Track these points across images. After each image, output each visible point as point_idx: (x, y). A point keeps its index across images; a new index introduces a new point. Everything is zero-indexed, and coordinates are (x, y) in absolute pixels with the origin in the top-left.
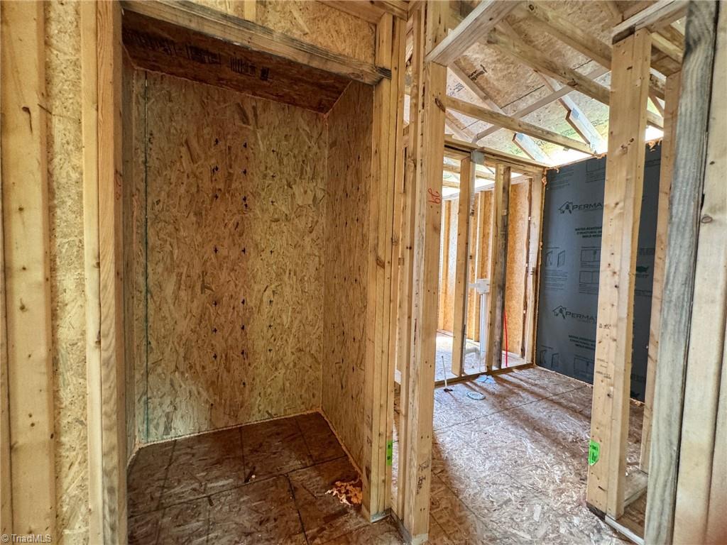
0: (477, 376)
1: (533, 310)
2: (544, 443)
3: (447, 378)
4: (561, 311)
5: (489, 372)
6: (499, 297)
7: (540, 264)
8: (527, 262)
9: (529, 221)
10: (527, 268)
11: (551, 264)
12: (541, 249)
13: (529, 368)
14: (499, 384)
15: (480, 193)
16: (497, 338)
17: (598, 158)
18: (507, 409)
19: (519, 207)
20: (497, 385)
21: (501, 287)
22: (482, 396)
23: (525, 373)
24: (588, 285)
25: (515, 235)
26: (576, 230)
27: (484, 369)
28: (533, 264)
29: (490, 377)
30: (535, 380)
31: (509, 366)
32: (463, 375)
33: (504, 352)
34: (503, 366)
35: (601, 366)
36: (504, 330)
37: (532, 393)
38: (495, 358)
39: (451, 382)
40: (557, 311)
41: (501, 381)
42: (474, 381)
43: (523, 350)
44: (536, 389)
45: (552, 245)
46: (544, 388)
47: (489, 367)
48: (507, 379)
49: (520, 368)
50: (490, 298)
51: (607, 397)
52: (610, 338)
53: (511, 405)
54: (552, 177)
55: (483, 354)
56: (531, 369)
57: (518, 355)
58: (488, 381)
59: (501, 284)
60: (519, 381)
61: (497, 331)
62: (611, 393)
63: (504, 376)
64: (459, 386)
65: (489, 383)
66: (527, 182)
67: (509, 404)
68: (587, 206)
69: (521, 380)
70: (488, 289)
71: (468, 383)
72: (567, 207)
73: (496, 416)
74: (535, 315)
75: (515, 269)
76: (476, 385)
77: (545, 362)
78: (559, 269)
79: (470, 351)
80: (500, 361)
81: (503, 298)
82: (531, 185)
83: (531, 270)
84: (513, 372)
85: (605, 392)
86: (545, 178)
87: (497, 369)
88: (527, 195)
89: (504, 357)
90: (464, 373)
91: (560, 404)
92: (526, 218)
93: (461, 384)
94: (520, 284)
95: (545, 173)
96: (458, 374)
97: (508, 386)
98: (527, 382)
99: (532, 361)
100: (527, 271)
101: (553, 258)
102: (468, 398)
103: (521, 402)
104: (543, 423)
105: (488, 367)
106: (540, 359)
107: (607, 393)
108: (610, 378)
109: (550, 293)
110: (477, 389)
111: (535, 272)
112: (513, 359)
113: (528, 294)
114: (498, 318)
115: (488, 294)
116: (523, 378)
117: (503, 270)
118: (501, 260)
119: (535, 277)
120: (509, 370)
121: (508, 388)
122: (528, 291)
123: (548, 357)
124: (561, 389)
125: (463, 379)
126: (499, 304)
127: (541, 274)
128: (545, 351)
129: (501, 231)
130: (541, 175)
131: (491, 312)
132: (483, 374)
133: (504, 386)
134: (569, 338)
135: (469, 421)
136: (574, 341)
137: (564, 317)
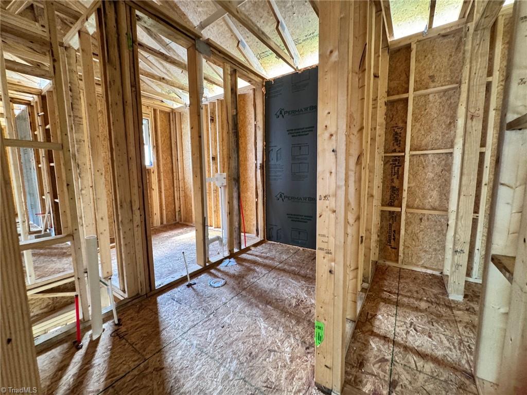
0: (221, 262)
1: (262, 198)
2: (276, 317)
3: (190, 272)
4: (281, 196)
5: (232, 255)
6: (235, 189)
7: (265, 160)
8: (256, 160)
9: (255, 125)
10: (256, 164)
11: (272, 159)
12: (265, 148)
13: (262, 243)
14: (239, 264)
15: (216, 101)
16: (236, 224)
17: (299, 72)
18: (244, 289)
19: (248, 114)
20: (238, 266)
21: (236, 180)
22: (223, 282)
23: (259, 248)
24: (297, 174)
25: (246, 138)
26: (287, 131)
27: (227, 254)
28: (260, 161)
29: (232, 260)
30: (267, 253)
31: (247, 246)
32: (207, 264)
33: (242, 234)
34: (243, 247)
35: (323, 241)
36: (241, 215)
37: (265, 266)
38: (235, 242)
39: (195, 275)
40: (278, 196)
41: (240, 261)
42: (218, 267)
43: (257, 230)
44: (267, 262)
45: (272, 144)
46: (273, 259)
47: (231, 251)
48: (246, 258)
49: (255, 245)
50: (227, 190)
51: (329, 273)
52: (330, 210)
53: (248, 283)
54: (270, 88)
55: (225, 241)
56: (264, 244)
57: (254, 235)
58: (230, 264)
59: (236, 177)
60: (255, 257)
61: (236, 219)
62: (333, 269)
63: (244, 256)
64: (204, 277)
65: (231, 266)
66: (251, 92)
67: (246, 283)
68: (293, 112)
69: (257, 256)
70: (225, 182)
71: (212, 271)
72: (281, 113)
73: (235, 301)
74: (264, 201)
75: (248, 166)
76: (219, 270)
77: (272, 237)
78: (278, 163)
79: (214, 240)
80: (240, 243)
81: (239, 188)
82: (254, 95)
83: (259, 166)
84: (250, 250)
85: (327, 269)
86: (264, 88)
87: (238, 250)
88: (252, 103)
89: (243, 238)
90: (209, 261)
91: (284, 270)
92: (253, 122)
93: (205, 274)
94: (252, 178)
95: (264, 84)
96: (202, 264)
97: (246, 264)
98: (260, 257)
99: (264, 237)
100: (256, 167)
101: (273, 155)
102: (210, 288)
103: (256, 277)
104: (273, 294)
105: (230, 251)
106: (270, 235)
109: (272, 182)
110: (219, 274)
111: (262, 167)
112: (250, 238)
113: (258, 185)
114: (236, 207)
115: (225, 187)
116: (257, 253)
117: (237, 164)
118: (235, 156)
119: (262, 170)
120: (248, 249)
121: (246, 266)
122: (258, 183)
123: (274, 234)
124: (284, 257)
125: (208, 268)
126: (235, 195)
127: (266, 168)
128: (272, 228)
129: (232, 129)
130: (261, 86)
131: (229, 203)
132: (226, 258)
133: (243, 265)
134: (287, 216)
135: (208, 316)
136: (290, 217)
137: (283, 200)
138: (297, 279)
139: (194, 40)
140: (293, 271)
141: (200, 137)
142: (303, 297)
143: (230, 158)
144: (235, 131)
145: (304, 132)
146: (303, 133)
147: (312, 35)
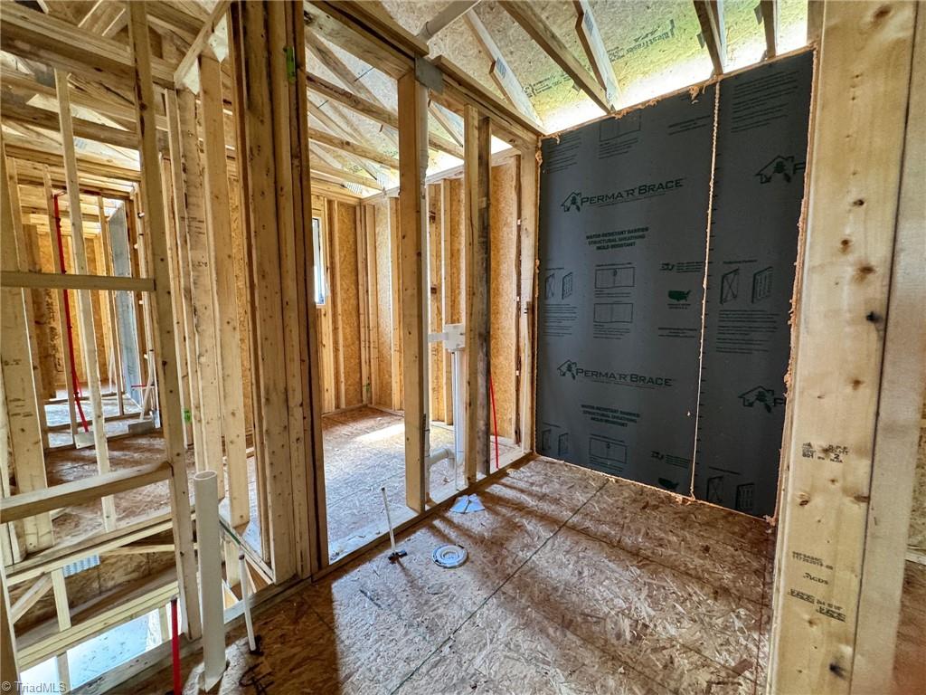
0: (451, 502)
1: (529, 370)
2: (592, 671)
3: (395, 525)
4: (569, 369)
5: (473, 488)
6: (481, 355)
7: (536, 296)
8: (519, 294)
9: (519, 227)
10: (519, 304)
11: (553, 294)
12: (537, 271)
13: (528, 461)
14: (487, 508)
15: (442, 182)
16: (481, 425)
17: (617, 117)
18: (508, 578)
19: (503, 205)
20: (486, 513)
21: (483, 337)
22: (461, 554)
23: (524, 471)
24: (606, 326)
25: (498, 252)
26: (588, 237)
27: (462, 484)
28: (527, 297)
29: (474, 498)
30: (541, 486)
31: (500, 467)
32: (427, 508)
33: (492, 438)
34: (493, 469)
35: (808, 575)
36: (492, 406)
37: (544, 518)
38: (480, 458)
39: (404, 531)
40: (564, 369)
41: (491, 502)
42: (448, 514)
43: (518, 432)
44: (546, 507)
45: (553, 265)
46: (556, 501)
47: (471, 479)
48: (501, 494)
49: (516, 465)
50: (466, 358)
51: (829, 675)
52: (845, 491)
53: (514, 562)
54: (551, 151)
55: (460, 458)
56: (532, 463)
57: (511, 440)
58: (472, 508)
59: (483, 331)
60: (519, 495)
61: (481, 413)
63: (496, 489)
64: (421, 535)
65: (472, 514)
66: (512, 162)
67: (509, 561)
68: (601, 198)
69: (522, 491)
70: (462, 342)
71: (437, 523)
72: (574, 202)
73: (492, 611)
74: (532, 377)
75: (501, 306)
76: (449, 522)
77: (550, 448)
78: (563, 302)
79: (438, 458)
80: (487, 462)
81: (488, 354)
82: (518, 167)
83: (524, 306)
84: (507, 475)
85: (821, 657)
86: (539, 153)
87: (485, 476)
88: (514, 183)
89: (492, 446)
90: (429, 501)
91: (585, 532)
92: (514, 222)
93: (423, 530)
94: (509, 329)
95: (540, 144)
96: (417, 507)
97: (504, 511)
98: (530, 494)
99: (532, 448)
100: (519, 309)
101: (555, 286)
102: (435, 567)
103: (527, 546)
104: (574, 598)
105: (469, 479)
106: (543, 444)
107: (830, 661)
108: (840, 617)
109: (552, 340)
110: (453, 534)
111: (531, 309)
112: (507, 451)
113: (522, 344)
114: (482, 390)
115: (462, 350)
116: (522, 485)
117: (485, 306)
118: (481, 289)
119: (531, 316)
120: (502, 473)
121: (504, 516)
122: (521, 340)
123: (553, 442)
124: (580, 497)
125: (430, 516)
126: (481, 366)
127: (539, 311)
128: (549, 431)
129: (479, 237)
130: (532, 147)
131: (469, 383)
132: (461, 494)
133: (497, 513)
134: (582, 409)
135: (439, 649)
136: (589, 413)
137: (574, 377)
138: (618, 560)
139: (413, 60)
140: (606, 535)
141: (419, 254)
142: (644, 614)
143: (474, 294)
144: (485, 240)
145: (625, 239)
146: (623, 242)
147: (650, 37)
